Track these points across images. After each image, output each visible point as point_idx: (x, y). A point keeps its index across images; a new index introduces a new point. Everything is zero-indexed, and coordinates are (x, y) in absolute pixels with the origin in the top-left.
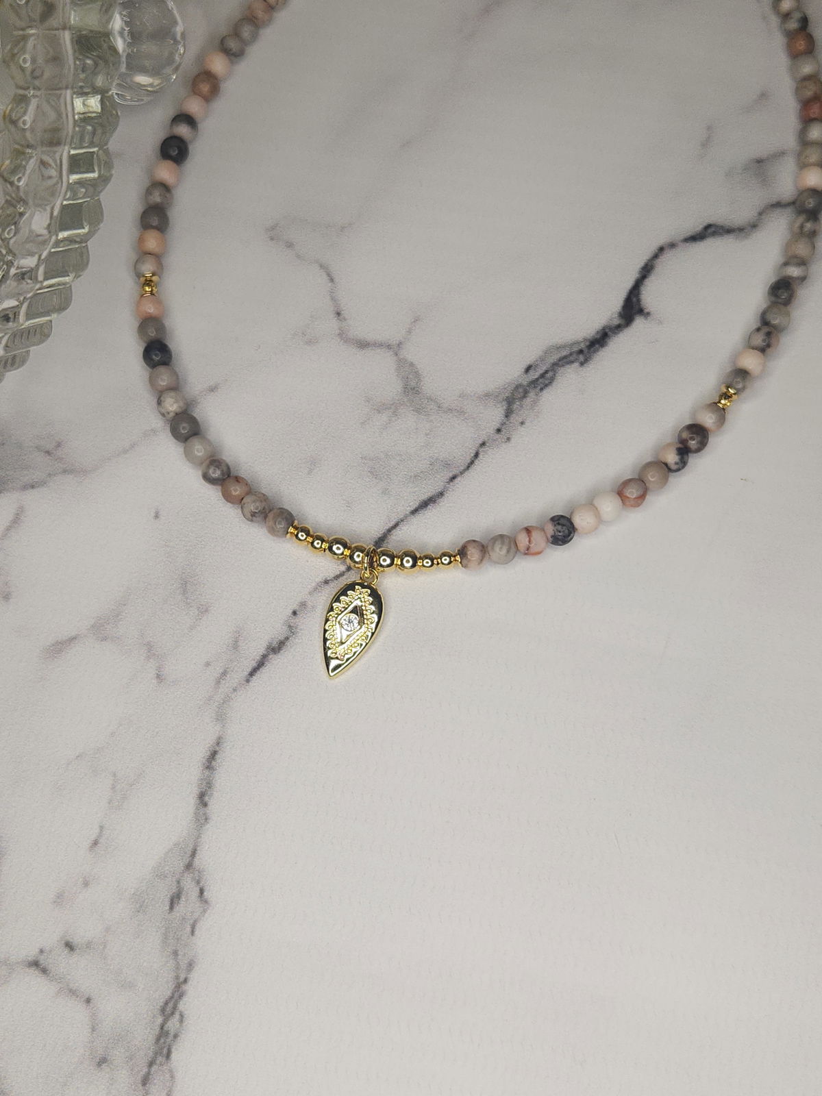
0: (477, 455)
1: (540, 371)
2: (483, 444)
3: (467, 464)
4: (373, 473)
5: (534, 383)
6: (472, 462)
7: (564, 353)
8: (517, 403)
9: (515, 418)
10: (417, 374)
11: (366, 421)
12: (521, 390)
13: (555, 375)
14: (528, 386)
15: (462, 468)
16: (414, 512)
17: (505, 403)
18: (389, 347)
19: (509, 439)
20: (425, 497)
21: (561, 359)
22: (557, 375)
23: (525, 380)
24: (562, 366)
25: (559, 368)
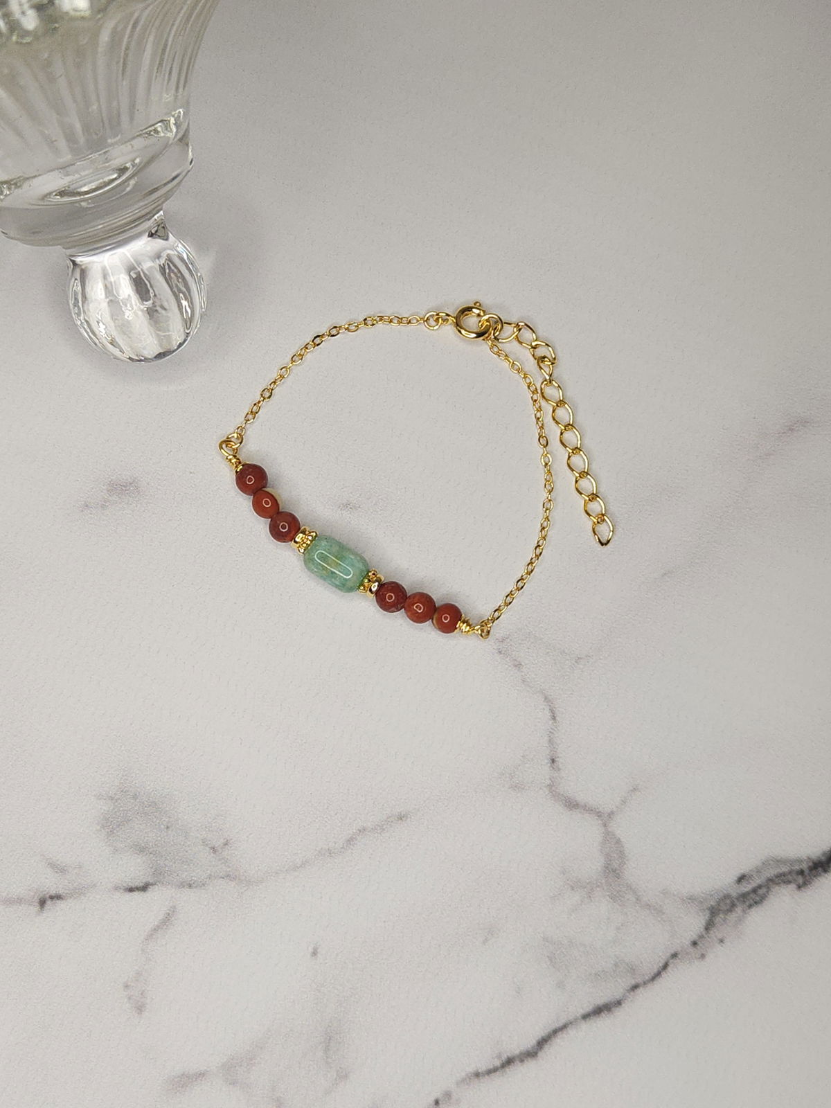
0: (665, 966)
1: (753, 884)
2: (675, 955)
3: (652, 974)
4: (551, 959)
5: (743, 896)
6: (658, 974)
7: (785, 869)
8: (721, 916)
9: (716, 933)
10: (622, 855)
11: (555, 896)
12: (728, 901)
14: (737, 899)
15: (647, 978)
16: (586, 1017)
17: (707, 913)
18: (599, 814)
19: (703, 956)
20: (600, 1001)
21: (780, 876)
22: (770, 893)
23: (735, 891)
24: (778, 884)
25: (774, 886)
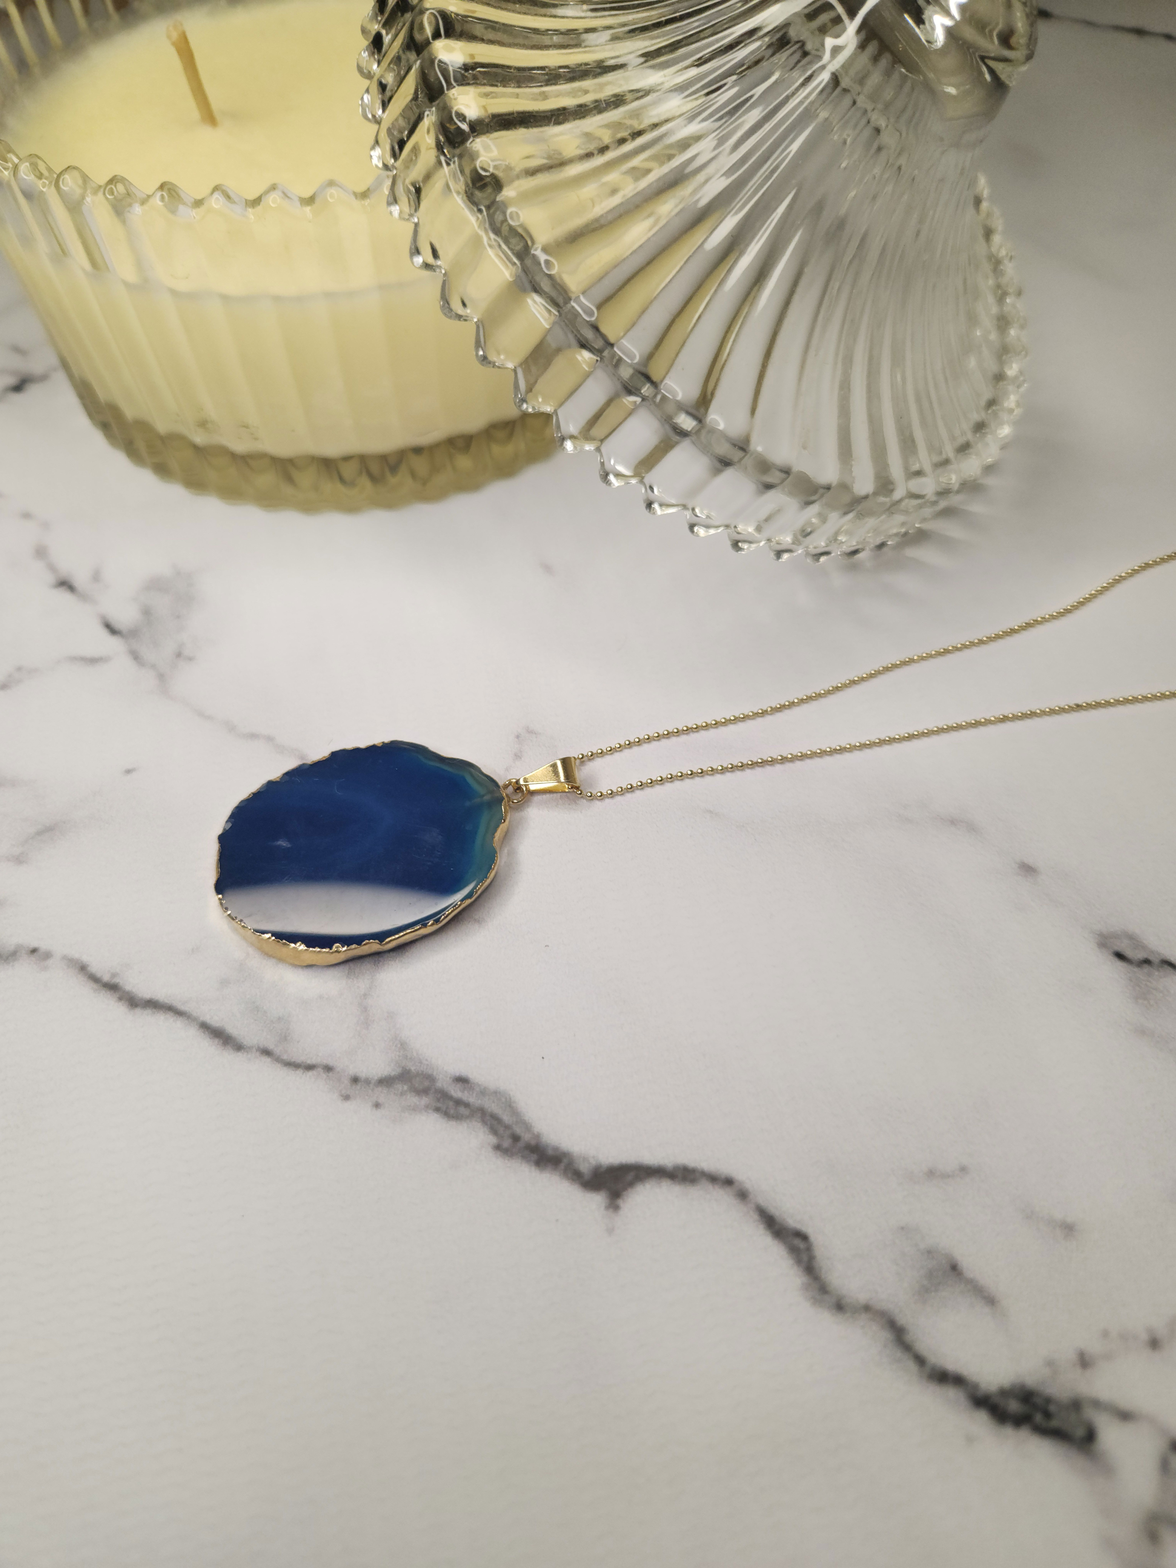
13: (467, 1117)
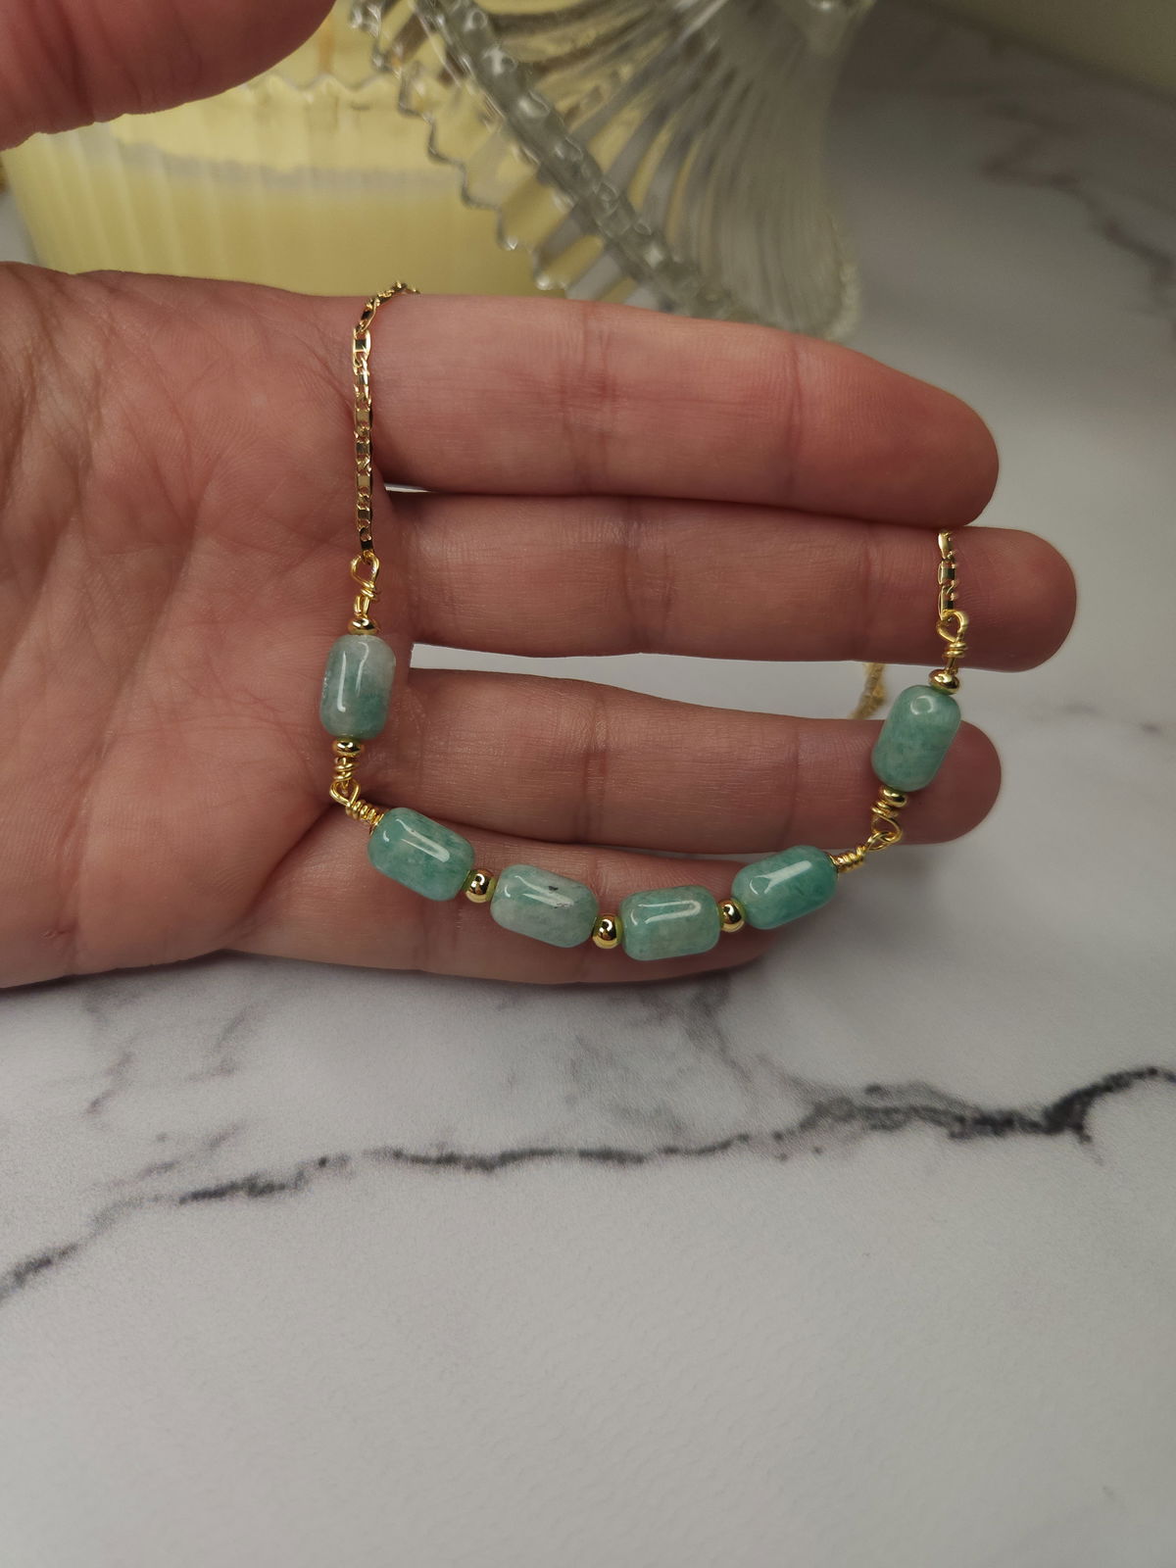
0: (725, 1146)
1: (888, 1104)
2: (744, 1138)
3: (703, 1145)
4: (575, 1064)
5: (869, 1113)
6: (711, 1150)
7: (939, 1105)
9: (813, 1138)
12: (846, 1108)
13: (905, 1122)
14: (860, 1111)
15: (693, 1147)
16: (585, 1155)
17: (812, 1108)
19: (784, 1158)
20: (614, 1145)
21: (927, 1110)
22: (908, 1125)
23: (861, 1100)
24: (923, 1118)
25: (917, 1118)
